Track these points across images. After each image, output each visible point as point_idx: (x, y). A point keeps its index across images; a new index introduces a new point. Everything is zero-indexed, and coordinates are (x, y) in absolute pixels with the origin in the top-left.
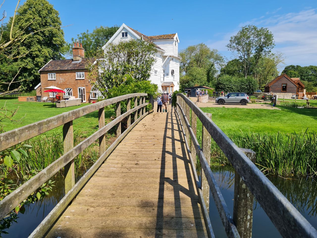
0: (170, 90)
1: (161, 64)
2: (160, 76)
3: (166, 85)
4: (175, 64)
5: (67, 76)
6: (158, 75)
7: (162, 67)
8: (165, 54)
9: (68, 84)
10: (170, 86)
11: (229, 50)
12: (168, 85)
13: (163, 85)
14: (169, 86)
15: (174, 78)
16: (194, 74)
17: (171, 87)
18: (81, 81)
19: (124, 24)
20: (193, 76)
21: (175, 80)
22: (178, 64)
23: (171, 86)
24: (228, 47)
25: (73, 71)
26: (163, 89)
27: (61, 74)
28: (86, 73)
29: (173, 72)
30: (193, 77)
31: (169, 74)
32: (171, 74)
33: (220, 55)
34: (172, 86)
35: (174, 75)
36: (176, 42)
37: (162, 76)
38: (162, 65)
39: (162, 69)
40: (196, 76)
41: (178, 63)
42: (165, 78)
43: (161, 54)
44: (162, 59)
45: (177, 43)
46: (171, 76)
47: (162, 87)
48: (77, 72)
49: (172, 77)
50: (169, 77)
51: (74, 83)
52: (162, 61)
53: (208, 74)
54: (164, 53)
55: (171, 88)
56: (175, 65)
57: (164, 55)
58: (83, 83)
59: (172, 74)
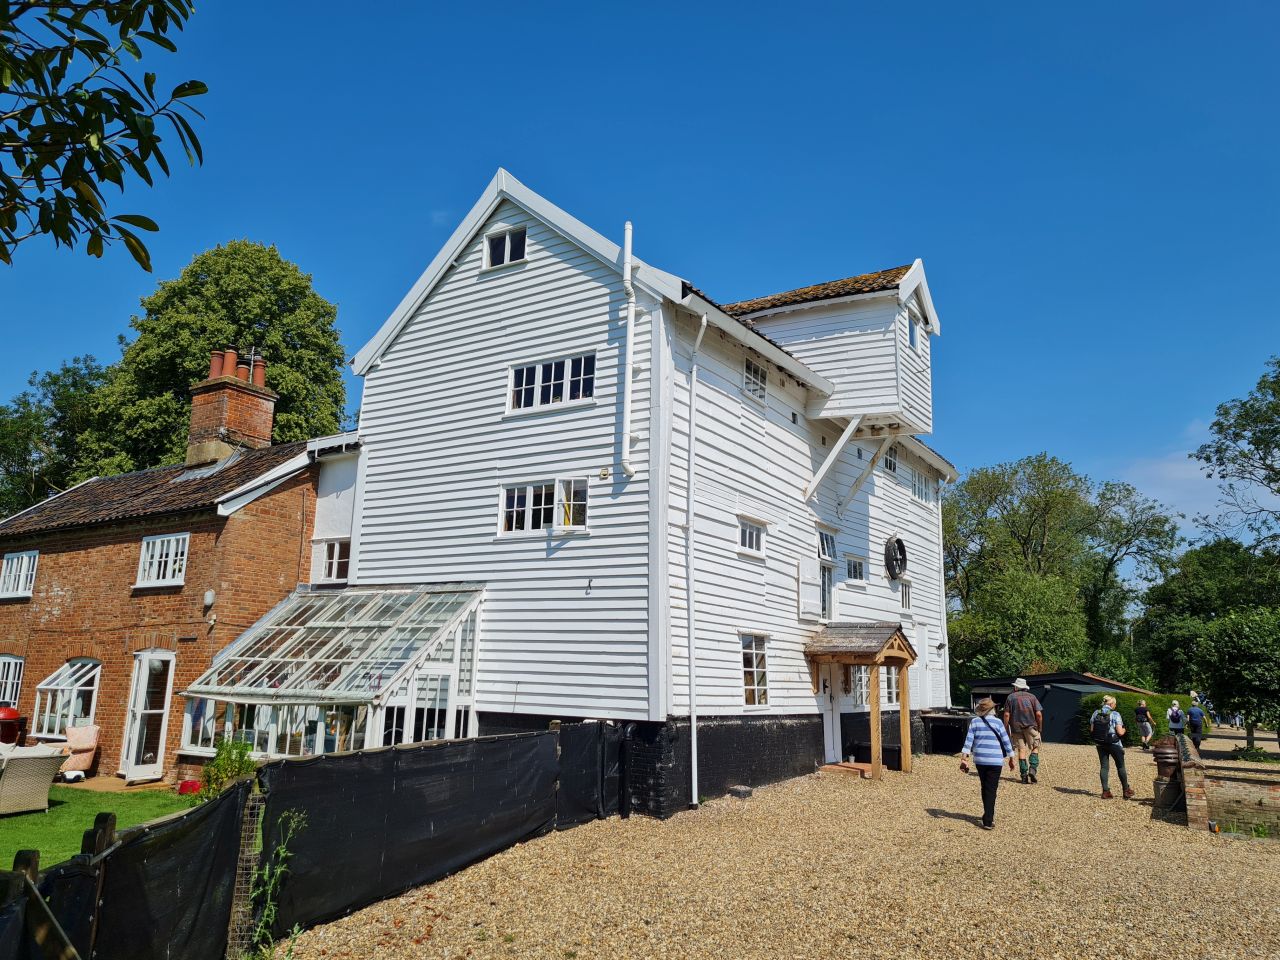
0: (884, 692)
1: (803, 484)
2: (793, 571)
3: (842, 643)
4: (913, 502)
5: (93, 566)
6: (770, 563)
7: (809, 503)
8: (829, 404)
9: (87, 625)
10: (880, 658)
11: (1216, 476)
12: (857, 643)
13: (816, 648)
14: (866, 658)
15: (906, 600)
16: (1016, 604)
17: (890, 662)
18: (163, 599)
19: (502, 172)
20: (1010, 619)
21: (916, 618)
22: (930, 512)
23: (886, 652)
24: (1208, 459)
25: (130, 528)
26: (821, 684)
27: (64, 558)
28: (202, 536)
29: (896, 557)
30: (1007, 623)
31: (872, 569)
32: (883, 571)
33: (1151, 508)
34: (895, 653)
35: (906, 576)
36: (913, 320)
37: (812, 572)
38: (811, 488)
39: (810, 517)
40: (1023, 616)
41: (931, 505)
42: (838, 592)
43: (799, 410)
44: (806, 449)
45: (919, 330)
46: (886, 582)
47: (813, 659)
48: (150, 539)
49: (889, 593)
50: (870, 589)
51: (116, 623)
52: (808, 463)
53: (1091, 610)
54: (826, 397)
55: (883, 677)
56: (913, 513)
57: (824, 414)
58: (170, 616)
59: (889, 566)
